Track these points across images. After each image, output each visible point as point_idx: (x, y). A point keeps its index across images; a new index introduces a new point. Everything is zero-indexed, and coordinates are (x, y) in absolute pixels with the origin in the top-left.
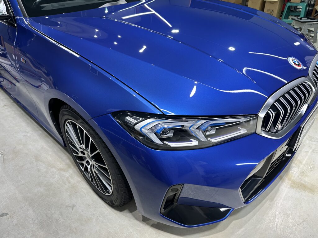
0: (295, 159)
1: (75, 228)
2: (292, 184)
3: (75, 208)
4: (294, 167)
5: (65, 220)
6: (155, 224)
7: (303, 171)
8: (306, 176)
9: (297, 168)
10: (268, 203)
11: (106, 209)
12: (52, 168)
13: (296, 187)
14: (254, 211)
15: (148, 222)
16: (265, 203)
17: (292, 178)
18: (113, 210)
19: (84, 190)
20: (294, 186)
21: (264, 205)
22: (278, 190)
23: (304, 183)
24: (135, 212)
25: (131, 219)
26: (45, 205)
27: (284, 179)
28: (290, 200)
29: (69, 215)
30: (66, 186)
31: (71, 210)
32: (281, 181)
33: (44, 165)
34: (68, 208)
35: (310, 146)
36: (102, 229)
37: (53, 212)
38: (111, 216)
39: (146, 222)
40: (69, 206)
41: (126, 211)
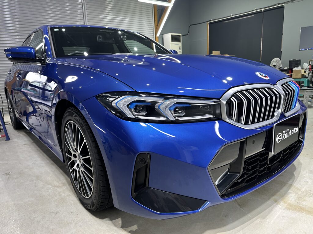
0: (292, 187)
1: (52, 229)
2: (288, 206)
3: (58, 214)
4: (291, 193)
5: (45, 222)
6: (133, 231)
7: (302, 196)
8: (305, 200)
9: (294, 194)
10: (258, 220)
11: (87, 217)
12: (48, 185)
13: (292, 209)
14: (242, 226)
15: (126, 228)
16: (255, 220)
17: (289, 202)
18: (94, 217)
19: (71, 202)
20: (290, 208)
21: (254, 221)
22: (272, 210)
23: (301, 206)
24: (115, 220)
25: (110, 226)
26: (31, 210)
27: (279, 202)
28: (284, 219)
29: (51, 219)
30: (56, 198)
31: (54, 215)
32: (276, 203)
33: (42, 183)
34: (52, 214)
35: (310, 178)
36: (79, 231)
37: (36, 216)
38: (91, 222)
39: (124, 229)
40: (54, 213)
41: (106, 219)
